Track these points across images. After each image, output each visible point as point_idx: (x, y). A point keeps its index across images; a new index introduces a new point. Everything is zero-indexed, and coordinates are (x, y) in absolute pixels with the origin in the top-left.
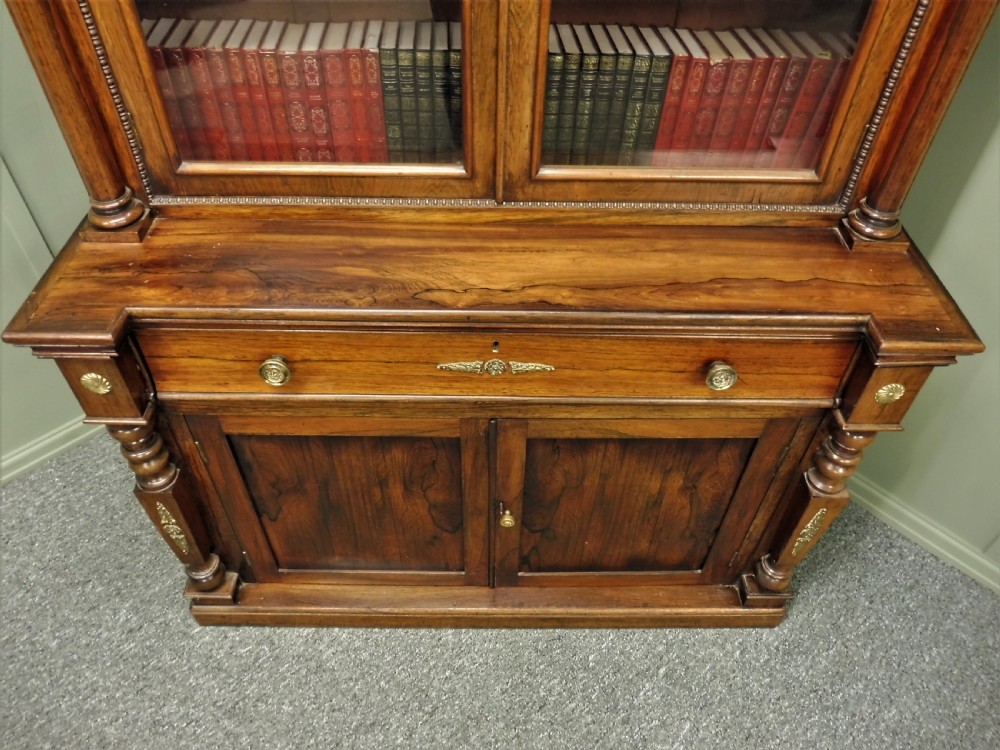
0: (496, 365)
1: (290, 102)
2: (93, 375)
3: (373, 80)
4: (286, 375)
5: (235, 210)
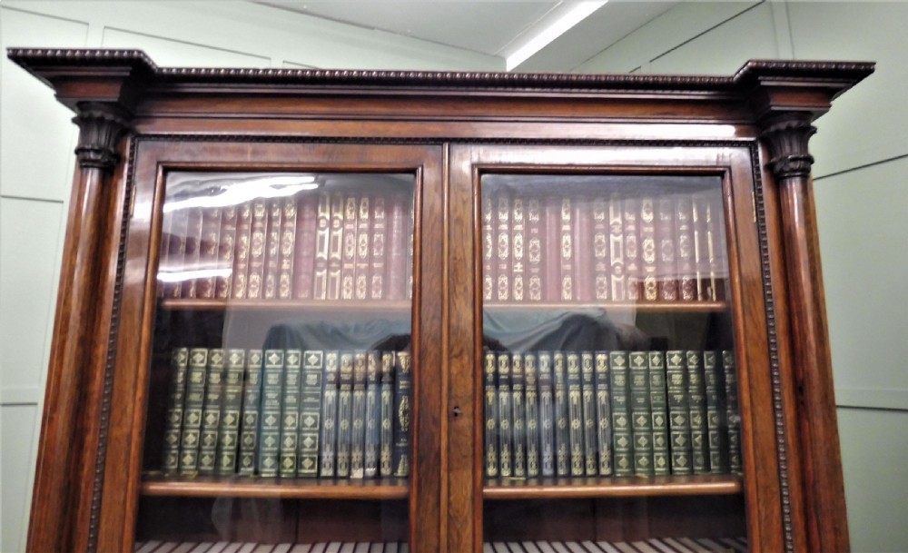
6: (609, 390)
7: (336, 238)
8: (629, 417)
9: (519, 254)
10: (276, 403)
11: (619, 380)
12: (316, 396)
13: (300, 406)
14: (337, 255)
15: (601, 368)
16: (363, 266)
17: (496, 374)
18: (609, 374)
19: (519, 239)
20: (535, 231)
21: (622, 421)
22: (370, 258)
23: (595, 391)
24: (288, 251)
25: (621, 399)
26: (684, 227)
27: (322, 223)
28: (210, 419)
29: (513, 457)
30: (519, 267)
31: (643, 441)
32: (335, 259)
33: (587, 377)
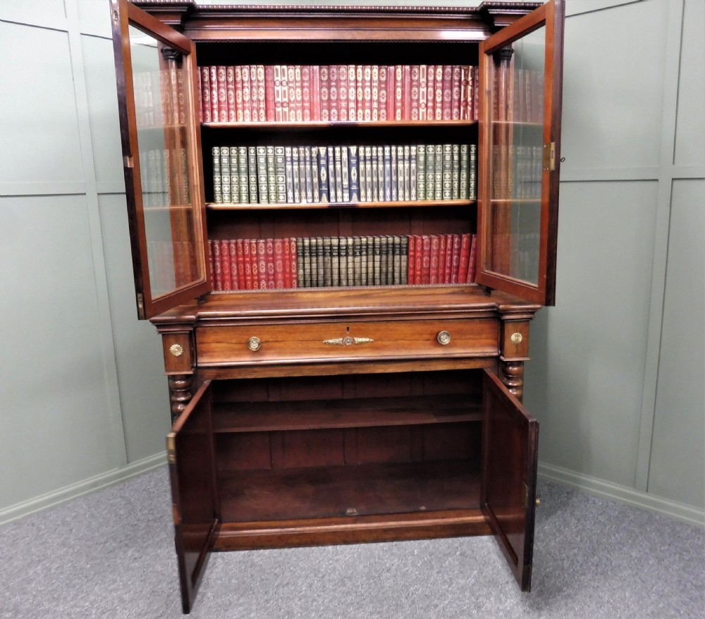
0: (348, 340)
1: (260, 260)
2: (177, 345)
3: (294, 251)
4: (259, 344)
5: (236, 296)
6: (416, 163)
7: (285, 91)
8: (425, 176)
9: (375, 98)
10: (265, 172)
11: (422, 159)
12: (283, 168)
13: (276, 173)
14: (286, 100)
15: (413, 153)
16: (299, 105)
17: (365, 157)
18: (417, 156)
19: (375, 90)
20: (383, 86)
21: (422, 177)
22: (303, 101)
23: (410, 163)
24: (262, 98)
25: (422, 167)
26: (457, 84)
27: (277, 83)
28: (235, 179)
29: (372, 194)
30: (375, 105)
31: (431, 186)
32: (285, 102)
33: (406, 157)
